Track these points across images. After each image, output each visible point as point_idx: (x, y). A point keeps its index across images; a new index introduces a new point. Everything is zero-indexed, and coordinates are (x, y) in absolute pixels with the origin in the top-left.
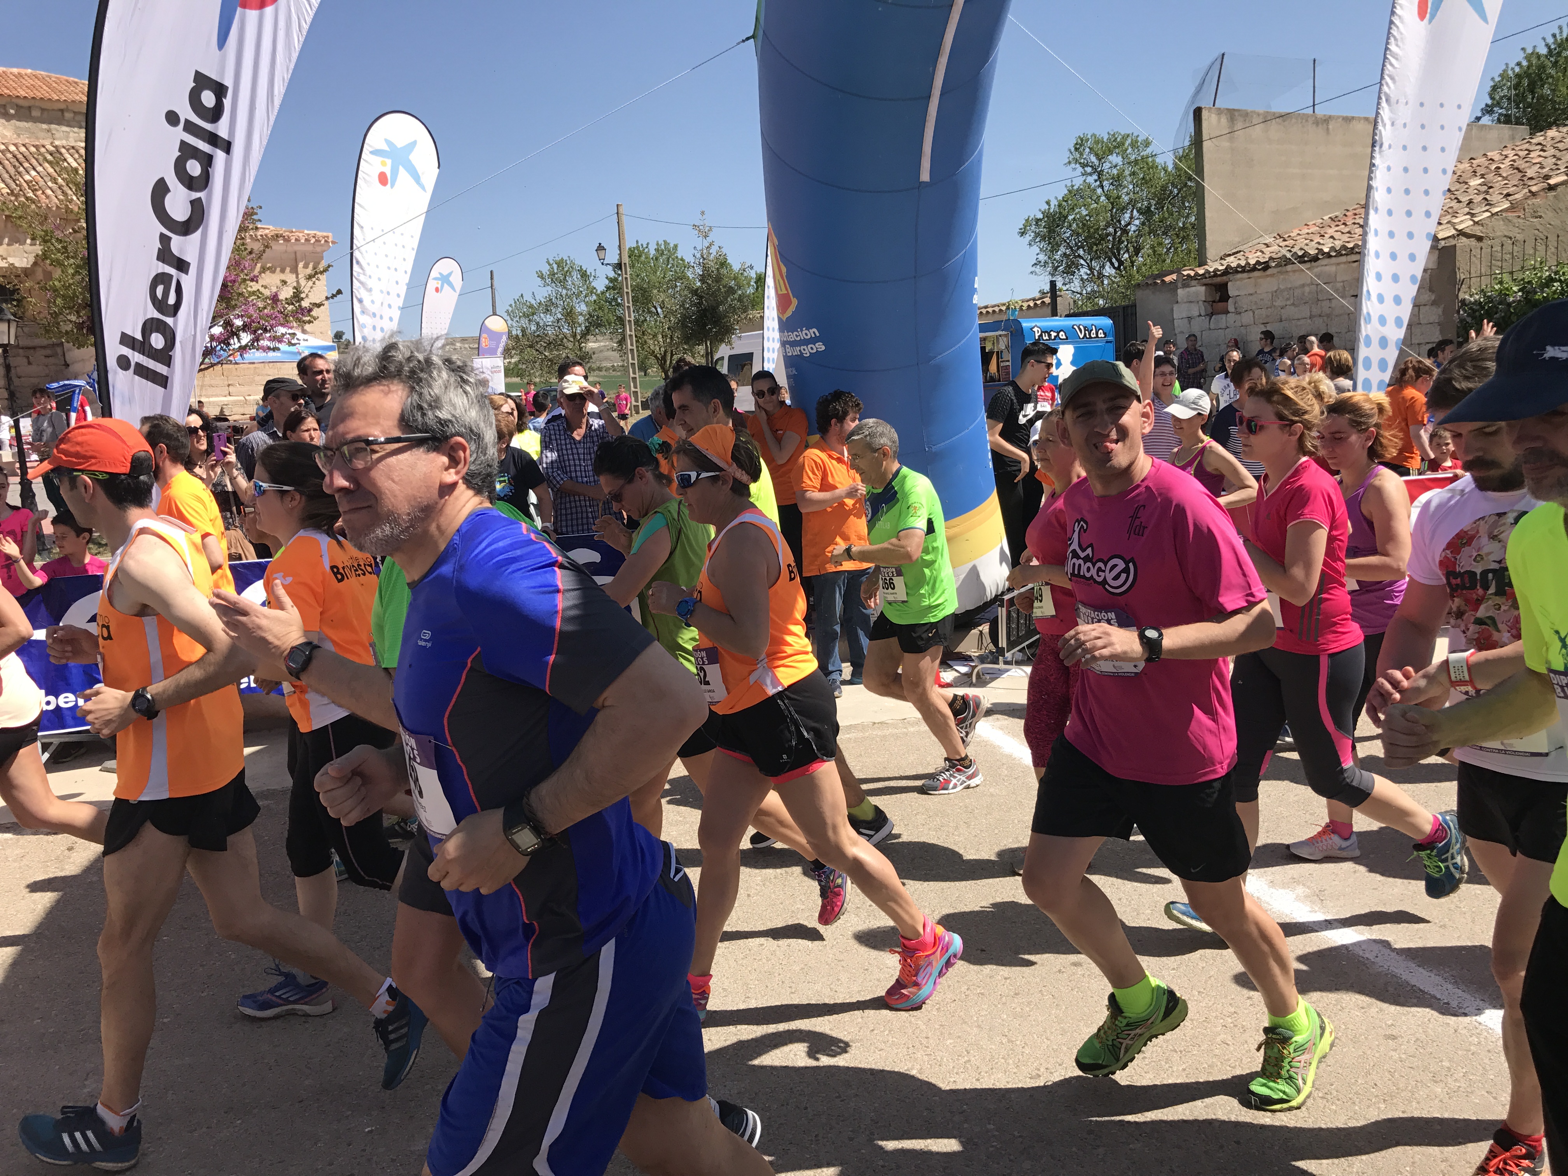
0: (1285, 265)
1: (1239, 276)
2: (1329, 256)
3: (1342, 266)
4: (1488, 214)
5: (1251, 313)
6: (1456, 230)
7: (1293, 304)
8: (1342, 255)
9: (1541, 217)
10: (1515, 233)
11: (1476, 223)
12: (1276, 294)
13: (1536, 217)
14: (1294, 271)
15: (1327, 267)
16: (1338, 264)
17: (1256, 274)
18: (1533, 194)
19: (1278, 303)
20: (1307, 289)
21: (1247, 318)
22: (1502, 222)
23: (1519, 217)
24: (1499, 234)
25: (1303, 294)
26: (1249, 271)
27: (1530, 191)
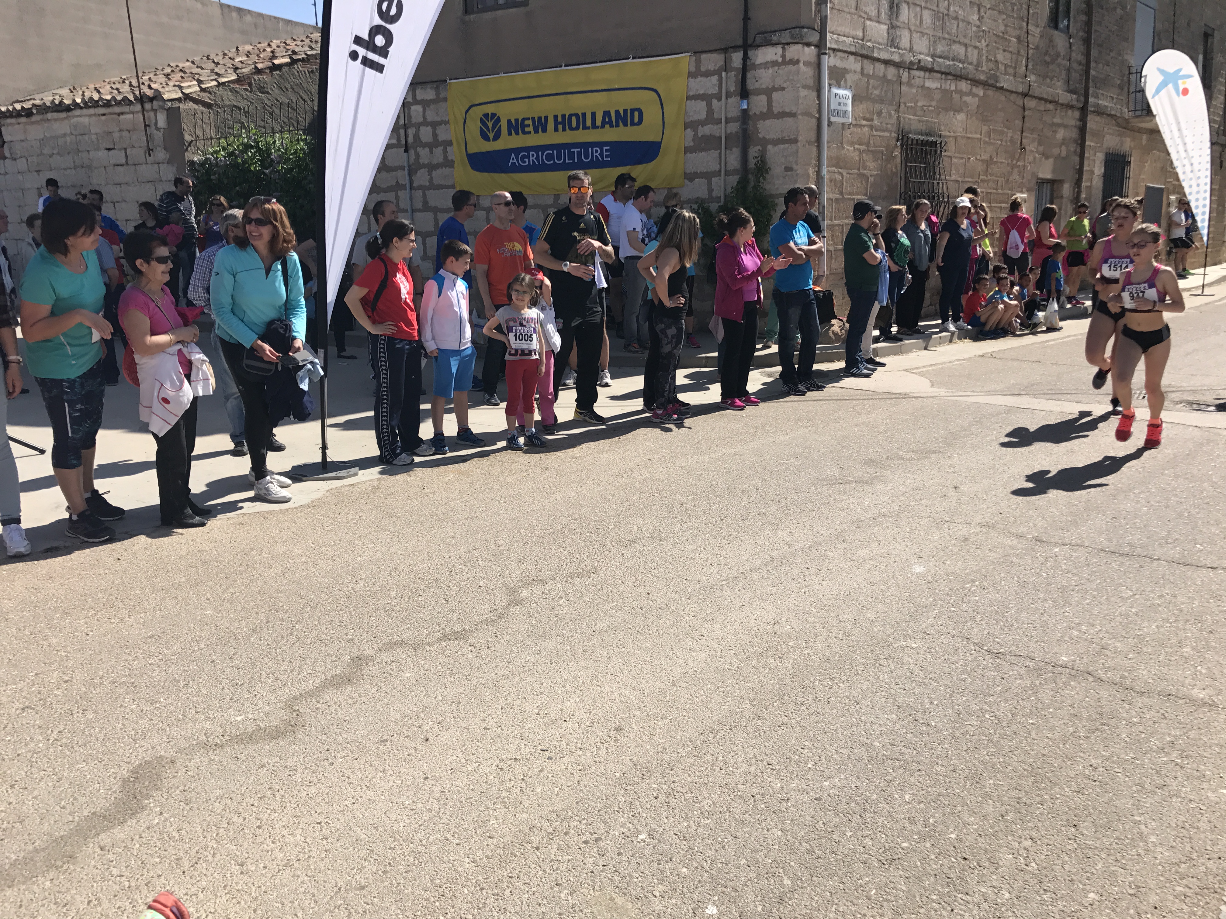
0: (47, 113)
1: (9, 121)
2: (81, 108)
3: (94, 118)
4: (215, 83)
5: (24, 160)
6: (182, 93)
7: (58, 154)
8: (90, 107)
9: (268, 93)
10: (243, 104)
11: (203, 90)
12: (43, 141)
13: (262, 93)
14: (55, 120)
15: (82, 119)
16: (90, 116)
17: (23, 120)
18: (258, 71)
19: (46, 151)
20: (68, 139)
21: (22, 164)
22: (229, 93)
23: (246, 90)
24: (227, 103)
25: (66, 142)
26: (16, 117)
27: (256, 67)
